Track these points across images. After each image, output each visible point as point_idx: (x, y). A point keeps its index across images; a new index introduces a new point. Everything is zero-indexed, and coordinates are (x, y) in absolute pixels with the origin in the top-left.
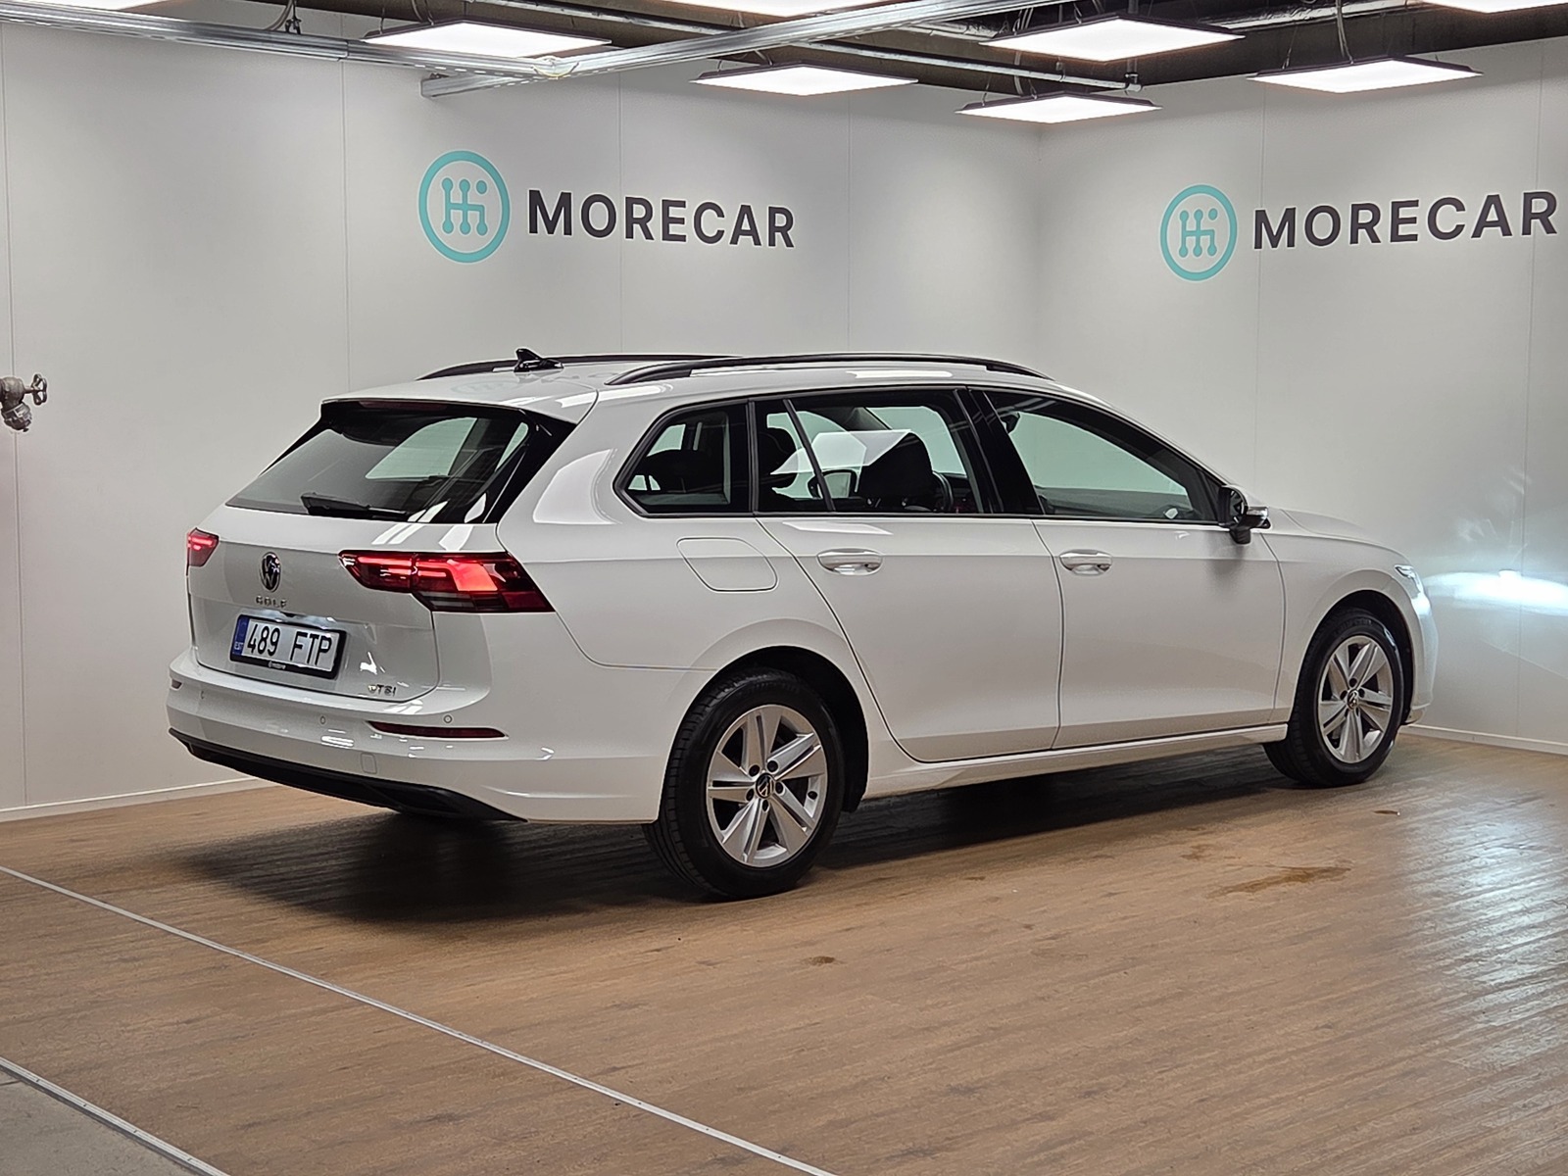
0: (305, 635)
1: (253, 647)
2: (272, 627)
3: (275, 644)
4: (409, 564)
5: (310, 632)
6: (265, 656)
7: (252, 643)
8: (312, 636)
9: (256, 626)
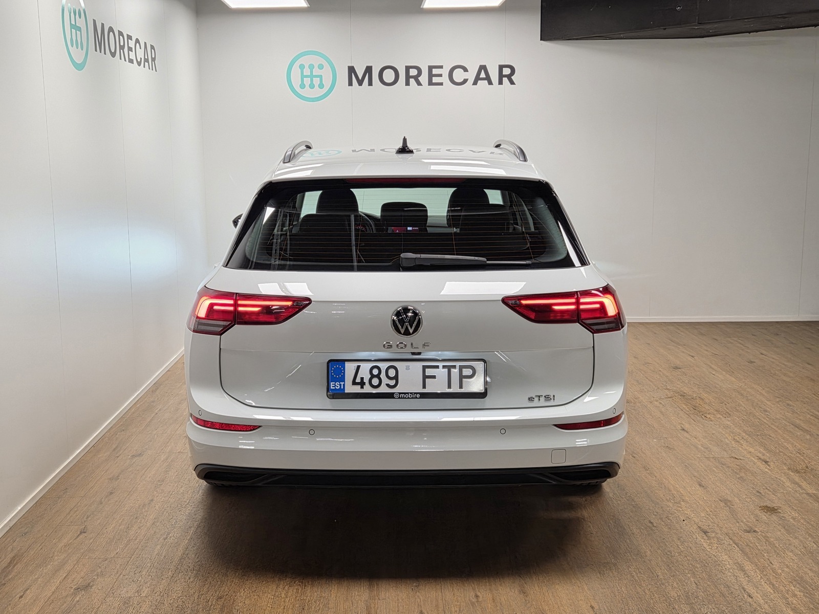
0: (437, 367)
1: (362, 384)
2: (383, 366)
3: (396, 378)
4: (573, 300)
5: (441, 364)
6: (383, 389)
7: (358, 380)
8: (444, 367)
9: (359, 367)
